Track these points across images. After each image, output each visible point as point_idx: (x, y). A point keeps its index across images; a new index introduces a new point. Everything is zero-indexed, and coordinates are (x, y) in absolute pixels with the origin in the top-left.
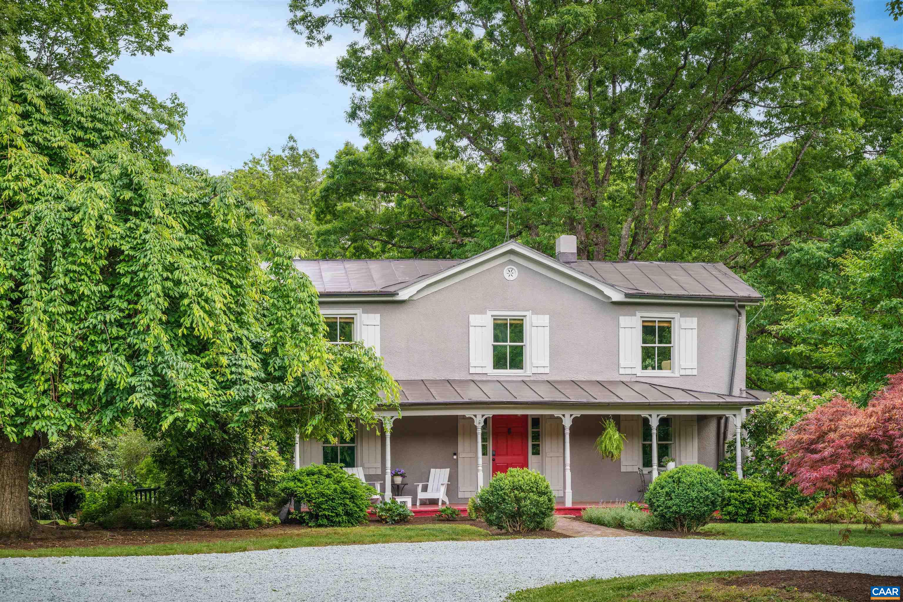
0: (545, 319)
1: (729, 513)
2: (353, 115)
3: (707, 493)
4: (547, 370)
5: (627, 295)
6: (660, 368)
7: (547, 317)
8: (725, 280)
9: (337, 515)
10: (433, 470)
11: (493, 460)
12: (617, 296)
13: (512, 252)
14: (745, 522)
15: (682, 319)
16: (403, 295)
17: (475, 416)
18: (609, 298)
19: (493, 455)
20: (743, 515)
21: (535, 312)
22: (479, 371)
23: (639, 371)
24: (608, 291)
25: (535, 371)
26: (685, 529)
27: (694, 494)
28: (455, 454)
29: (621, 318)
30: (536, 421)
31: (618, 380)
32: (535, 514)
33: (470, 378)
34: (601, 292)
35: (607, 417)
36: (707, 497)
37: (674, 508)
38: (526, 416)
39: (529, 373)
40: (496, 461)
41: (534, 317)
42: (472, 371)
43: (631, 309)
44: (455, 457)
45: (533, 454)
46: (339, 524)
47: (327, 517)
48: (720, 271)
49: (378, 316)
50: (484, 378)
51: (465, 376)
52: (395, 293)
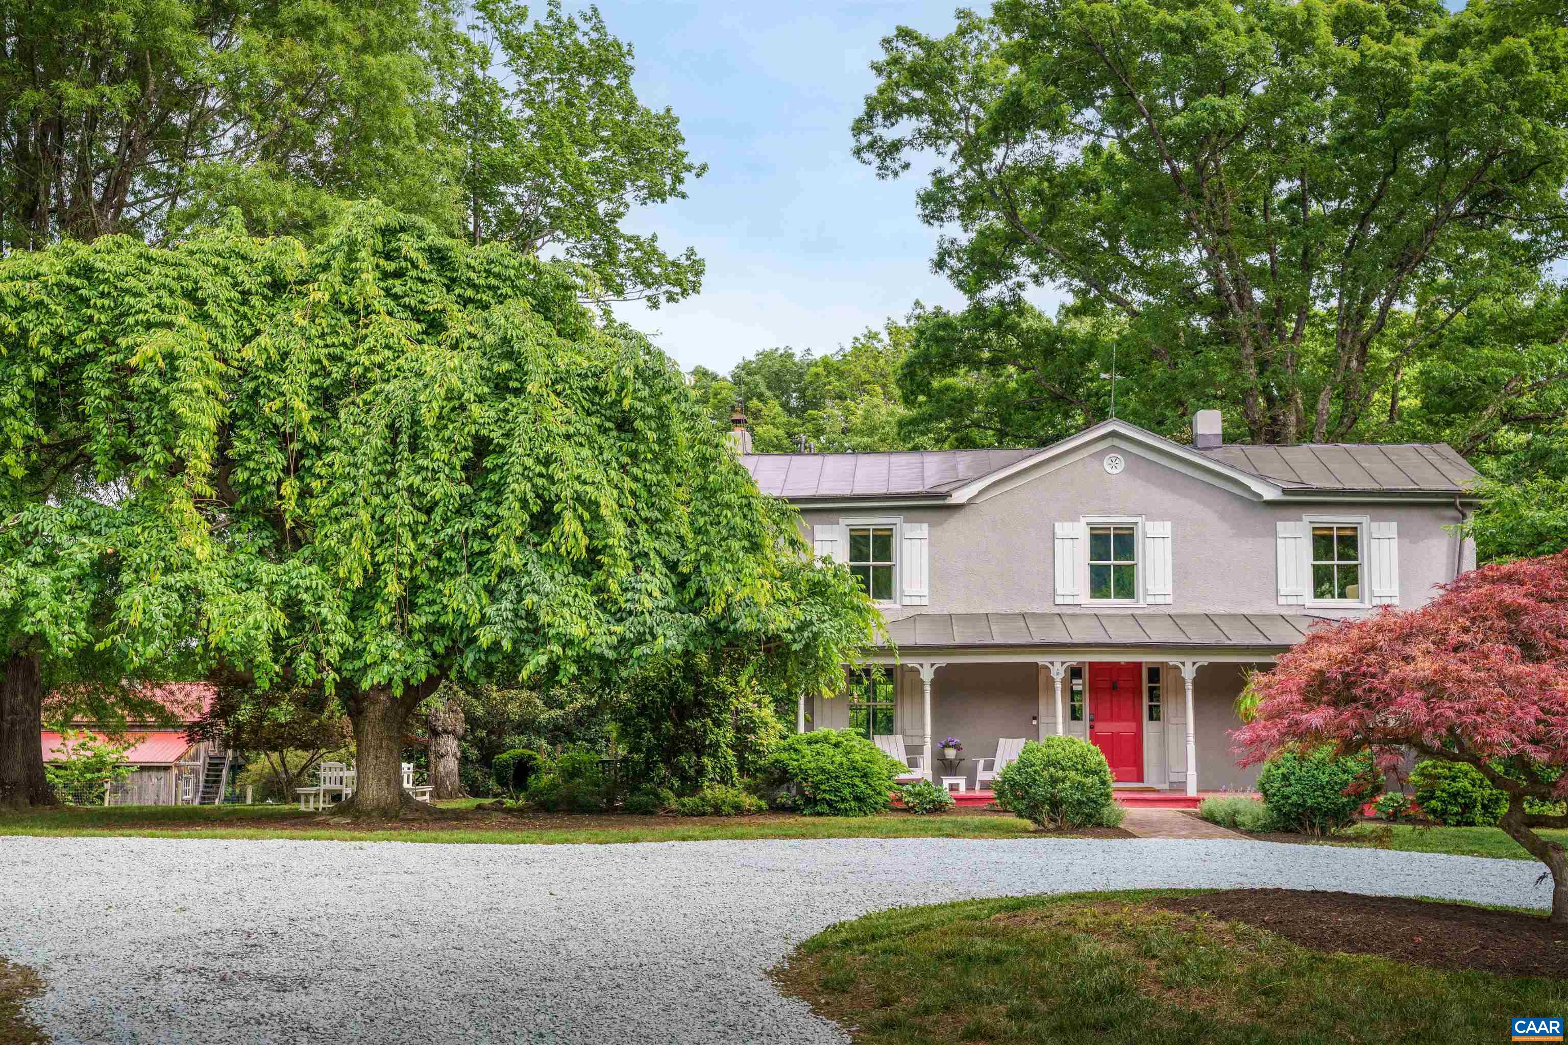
0: (1164, 528)
1: (1434, 811)
2: (940, 264)
3: (1345, 777)
4: (1169, 600)
5: (1285, 491)
6: (1342, 595)
7: (1168, 524)
8: (1445, 467)
9: (843, 800)
10: (1002, 741)
11: (1092, 727)
12: (1269, 494)
13: (1114, 434)
14: (1458, 824)
15: (1374, 525)
16: (959, 497)
17: (1052, 664)
18: (1260, 496)
19: (1089, 721)
20: (1456, 814)
21: (1151, 517)
22: (1069, 600)
23: (1309, 599)
24: (1256, 486)
25: (1150, 600)
26: (1317, 831)
27: (1324, 778)
28: (1034, 718)
29: (1280, 525)
30: (1154, 673)
31: (1276, 612)
32: (1080, 802)
33: (1056, 610)
34: (1247, 488)
35: (1249, 666)
36: (1346, 783)
37: (1294, 798)
38: (1139, 665)
39: (1142, 603)
40: (1097, 729)
41: (1149, 524)
42: (1059, 600)
43: (1293, 512)
44: (1035, 722)
45: (1151, 718)
46: (846, 813)
47: (829, 803)
48: (1439, 454)
49: (925, 526)
50: (1077, 611)
51: (1048, 609)
52: (947, 495)
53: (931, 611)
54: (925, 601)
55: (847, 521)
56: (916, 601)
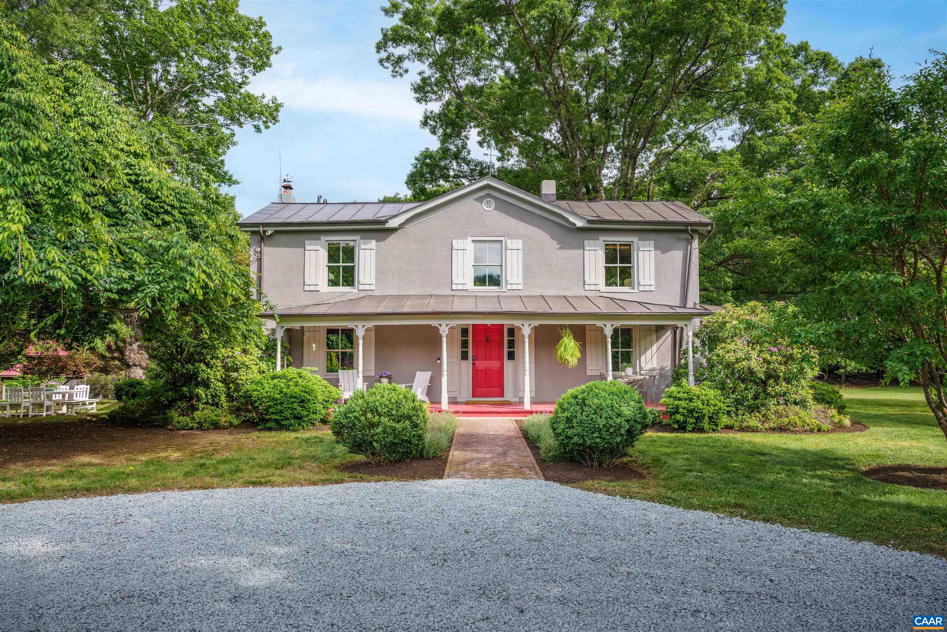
0: (518, 244)
4: (520, 287)
5: (589, 222)
6: (622, 285)
7: (520, 241)
8: (680, 212)
9: (286, 419)
10: (418, 373)
11: (474, 364)
12: (579, 224)
13: (488, 187)
15: (641, 243)
16: (393, 223)
17: (440, 325)
18: (575, 224)
19: (473, 360)
21: (510, 237)
22: (460, 287)
23: (603, 287)
24: (572, 219)
25: (509, 287)
28: (439, 359)
29: (586, 242)
30: (511, 331)
31: (583, 295)
33: (453, 293)
34: (567, 220)
35: (565, 326)
38: (502, 326)
39: (504, 289)
40: (476, 365)
41: (509, 241)
42: (454, 287)
43: (595, 234)
44: (439, 362)
45: (509, 358)
46: (287, 428)
47: (276, 421)
48: (677, 206)
49: (374, 242)
50: (465, 294)
51: (448, 292)
52: (386, 221)
53: (376, 293)
54: (373, 287)
55: (325, 238)
56: (367, 288)
